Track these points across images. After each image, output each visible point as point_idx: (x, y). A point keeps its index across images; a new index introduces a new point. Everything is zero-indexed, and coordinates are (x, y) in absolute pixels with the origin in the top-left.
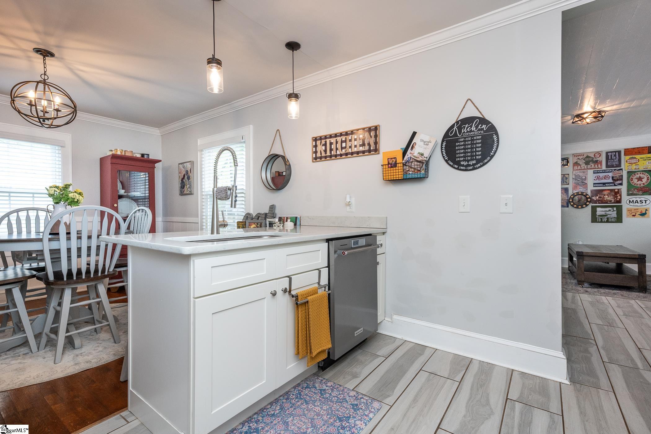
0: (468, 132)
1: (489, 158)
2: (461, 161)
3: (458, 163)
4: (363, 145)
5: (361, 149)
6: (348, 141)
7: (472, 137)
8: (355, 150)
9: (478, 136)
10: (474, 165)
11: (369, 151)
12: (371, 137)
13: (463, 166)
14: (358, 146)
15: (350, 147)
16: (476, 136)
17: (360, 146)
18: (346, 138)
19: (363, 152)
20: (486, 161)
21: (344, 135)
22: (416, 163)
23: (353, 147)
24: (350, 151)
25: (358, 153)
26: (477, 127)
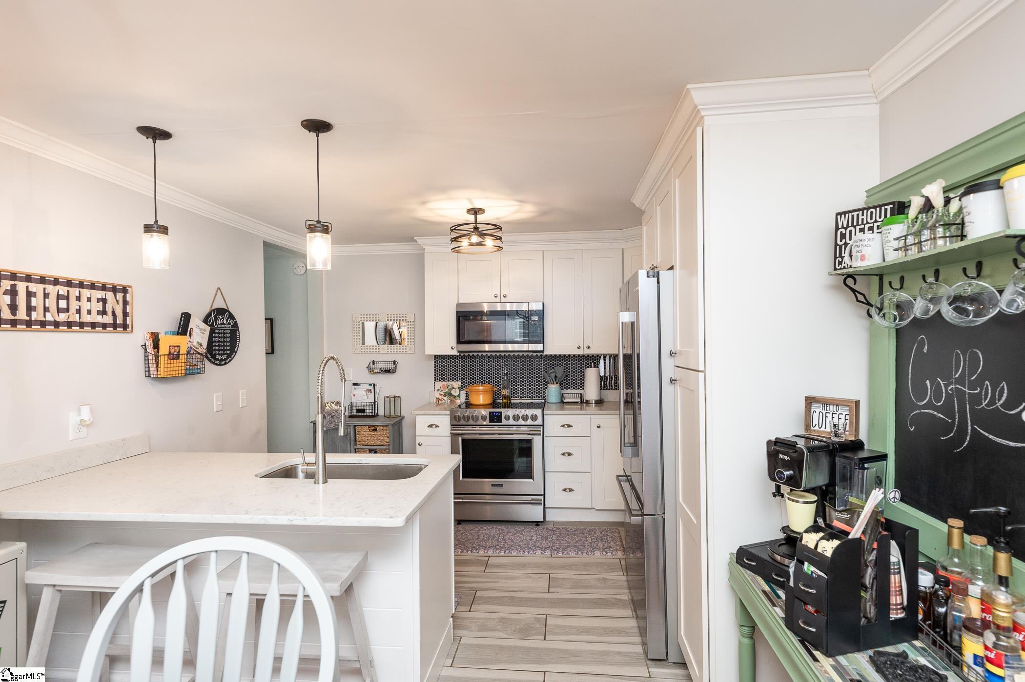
0: (221, 324)
1: (234, 354)
2: (217, 354)
3: (214, 356)
4: (103, 312)
5: (99, 319)
6: (72, 299)
7: (224, 330)
8: (87, 318)
9: (228, 330)
10: (225, 359)
11: (115, 326)
12: (117, 301)
13: (218, 360)
14: (94, 312)
15: (79, 311)
16: (227, 330)
17: (99, 313)
18: (68, 291)
19: (104, 326)
20: (232, 356)
21: (62, 284)
22: (197, 355)
23: (84, 312)
24: (76, 318)
25: (93, 325)
26: (227, 320)
